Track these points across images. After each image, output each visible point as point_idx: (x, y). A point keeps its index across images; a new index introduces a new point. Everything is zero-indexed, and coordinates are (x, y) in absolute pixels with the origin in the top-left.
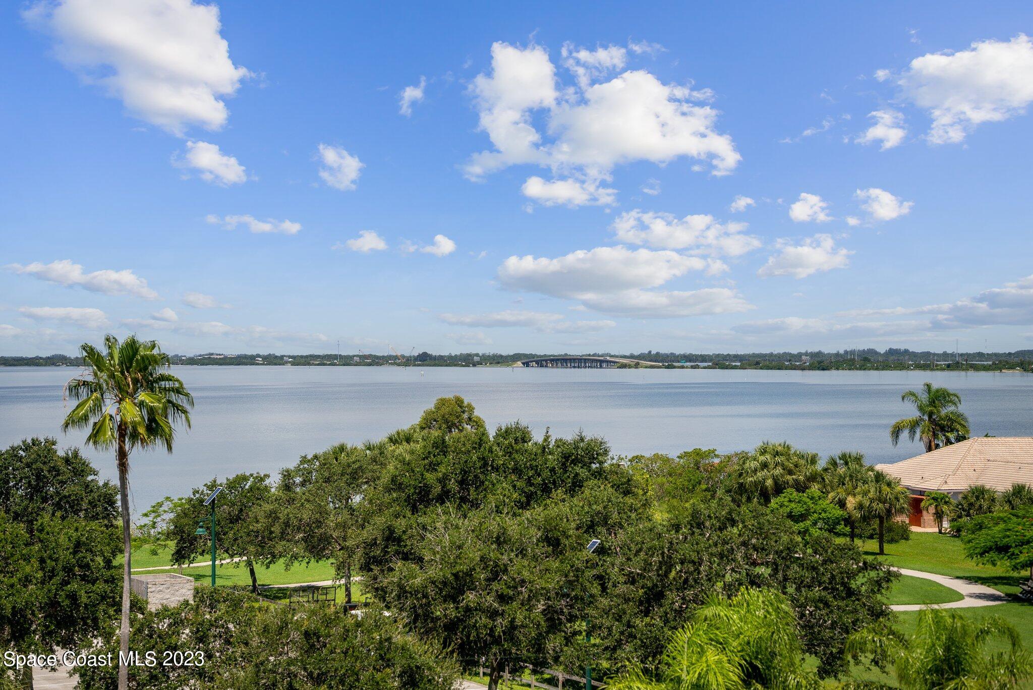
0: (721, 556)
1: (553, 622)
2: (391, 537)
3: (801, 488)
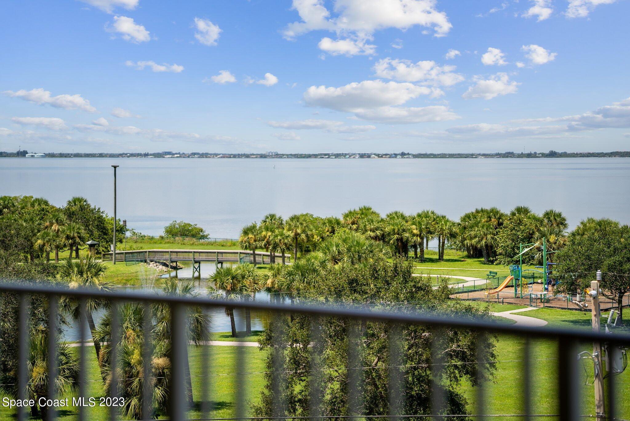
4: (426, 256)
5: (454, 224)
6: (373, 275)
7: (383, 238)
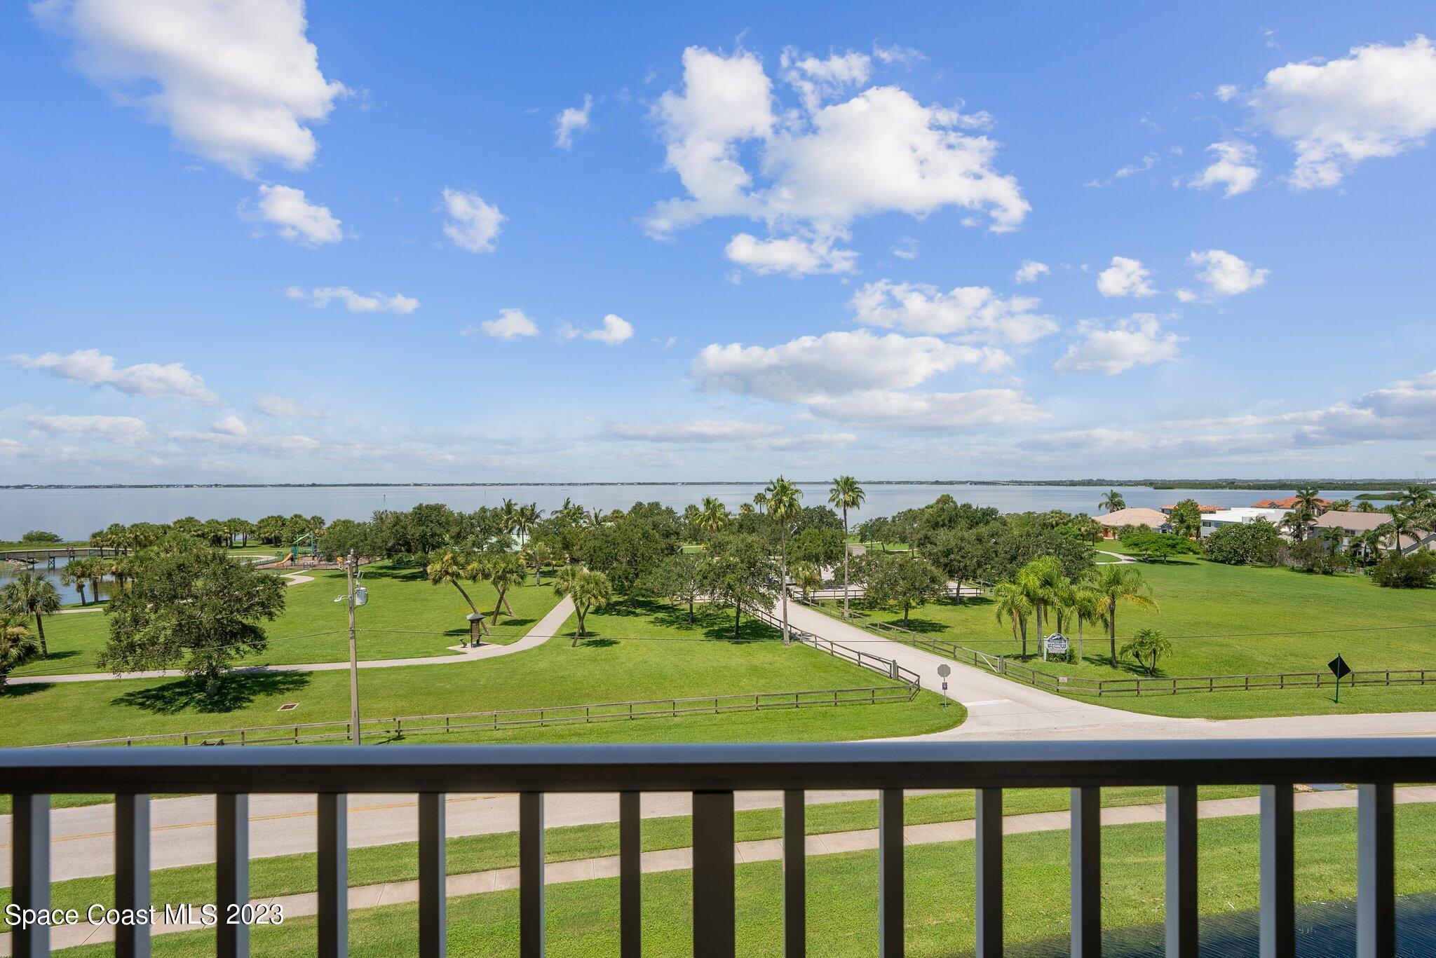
0: (1037, 545)
1: (979, 565)
2: (926, 537)
3: (1065, 524)
4: (234, 545)
5: (253, 525)
6: (197, 560)
7: (203, 536)
